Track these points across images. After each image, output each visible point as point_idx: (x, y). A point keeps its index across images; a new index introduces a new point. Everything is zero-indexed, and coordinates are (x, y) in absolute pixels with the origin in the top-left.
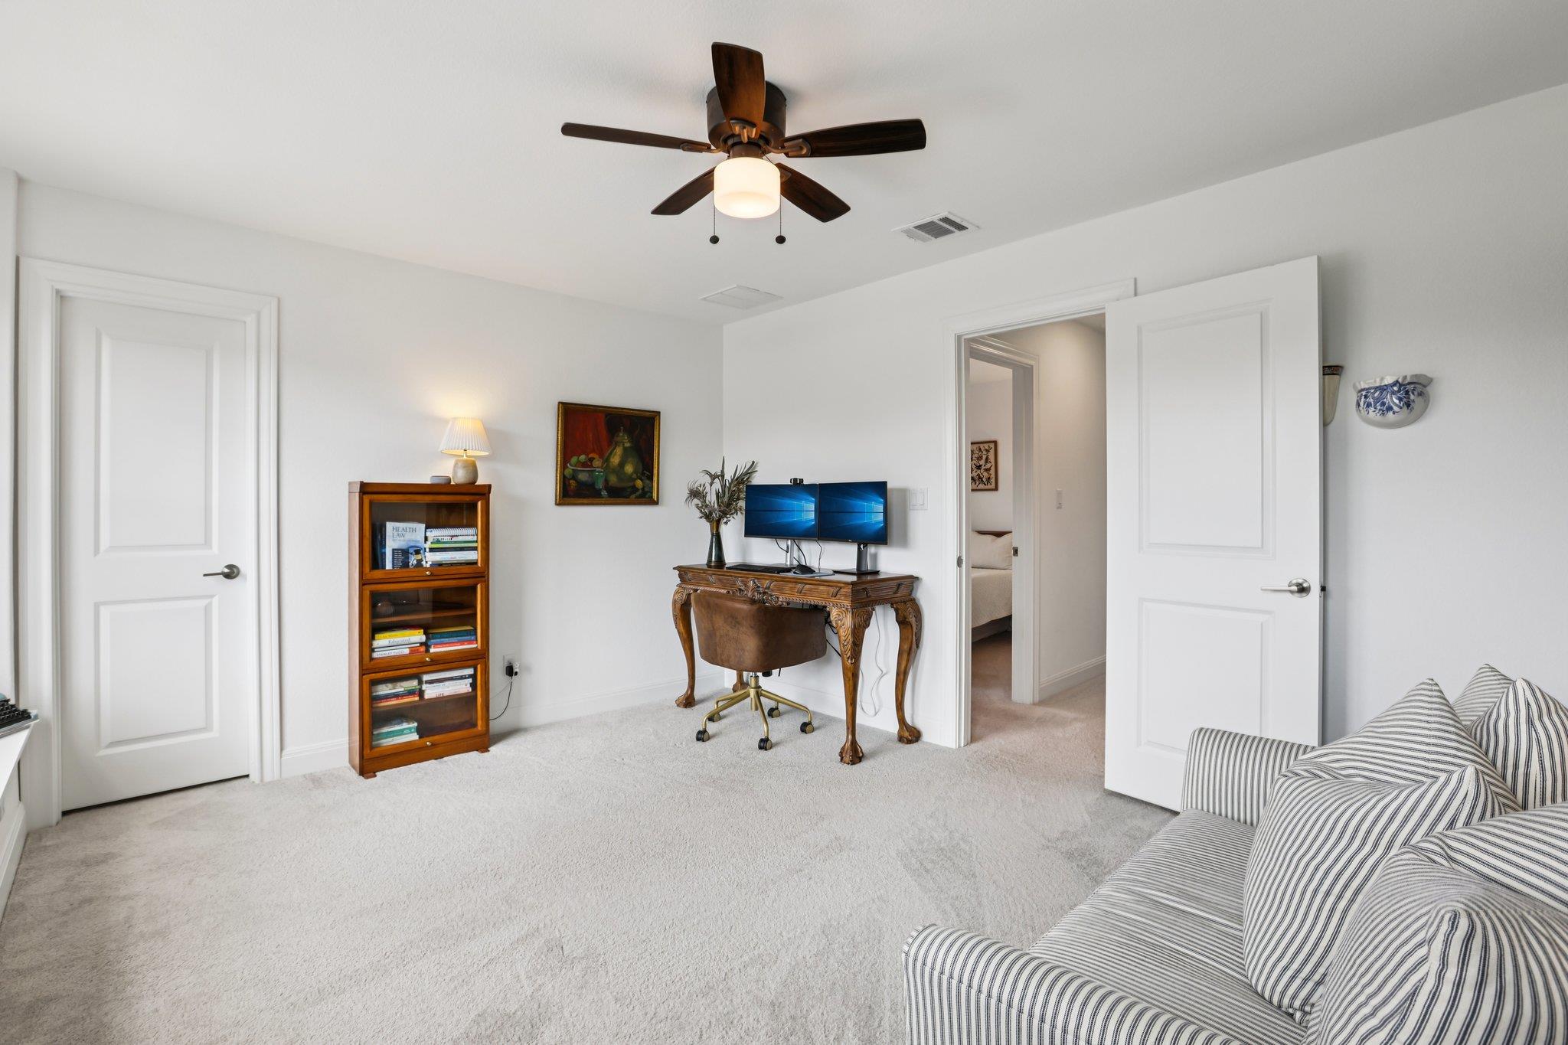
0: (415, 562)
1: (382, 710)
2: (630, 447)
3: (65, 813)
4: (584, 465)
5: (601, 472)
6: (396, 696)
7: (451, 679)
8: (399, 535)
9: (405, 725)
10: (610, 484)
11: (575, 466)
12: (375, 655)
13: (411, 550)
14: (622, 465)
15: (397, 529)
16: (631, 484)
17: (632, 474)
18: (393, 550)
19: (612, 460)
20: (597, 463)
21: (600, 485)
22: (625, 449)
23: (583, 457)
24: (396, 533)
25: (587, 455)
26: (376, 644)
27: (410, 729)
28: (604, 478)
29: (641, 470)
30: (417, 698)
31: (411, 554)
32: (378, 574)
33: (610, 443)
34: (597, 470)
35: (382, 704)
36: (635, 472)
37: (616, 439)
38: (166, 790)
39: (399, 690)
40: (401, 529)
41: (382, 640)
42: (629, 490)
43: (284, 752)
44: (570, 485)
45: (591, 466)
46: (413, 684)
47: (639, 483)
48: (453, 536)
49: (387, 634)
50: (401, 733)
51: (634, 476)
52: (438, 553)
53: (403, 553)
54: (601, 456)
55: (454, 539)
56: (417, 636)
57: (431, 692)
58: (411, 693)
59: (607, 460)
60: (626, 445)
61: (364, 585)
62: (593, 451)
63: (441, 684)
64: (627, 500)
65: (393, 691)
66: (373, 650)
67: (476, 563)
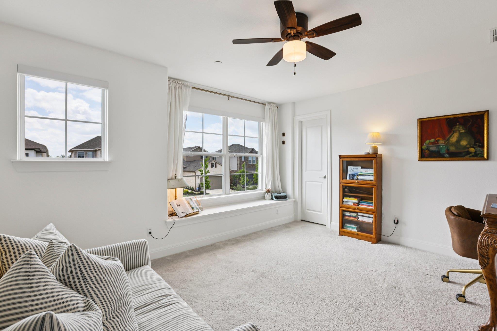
0: (356, 178)
1: (346, 219)
2: (465, 132)
3: (302, 220)
4: (433, 143)
5: (444, 146)
6: (351, 216)
7: (367, 217)
8: (351, 170)
9: (353, 226)
10: (450, 151)
11: (428, 144)
12: (344, 203)
13: (355, 175)
14: (458, 141)
15: (351, 168)
16: (466, 150)
17: (467, 145)
18: (350, 174)
19: (451, 139)
20: (442, 142)
21: (443, 151)
22: (460, 134)
23: (432, 140)
24: (351, 169)
25: (435, 138)
26: (344, 200)
27: (355, 228)
28: (446, 148)
29: (473, 143)
30: (356, 219)
31: (355, 176)
32: (344, 180)
33: (450, 132)
34: (441, 145)
35: (347, 218)
36: (469, 144)
37: (453, 129)
38: (317, 223)
39: (351, 215)
40: (353, 168)
41: (346, 199)
42: (464, 153)
43: (331, 223)
44: (425, 153)
45: (438, 143)
46: (355, 214)
47: (472, 150)
48: (366, 171)
49: (347, 198)
50: (352, 228)
51: (468, 146)
52: (361, 176)
53: (353, 176)
54: (444, 138)
55: (367, 172)
56: (356, 201)
57: (361, 219)
58: (355, 217)
59: (448, 140)
60: (461, 131)
61: (341, 183)
62: (439, 137)
63: (363, 217)
64: (463, 158)
65: (349, 215)
66: (343, 202)
67: (373, 181)
